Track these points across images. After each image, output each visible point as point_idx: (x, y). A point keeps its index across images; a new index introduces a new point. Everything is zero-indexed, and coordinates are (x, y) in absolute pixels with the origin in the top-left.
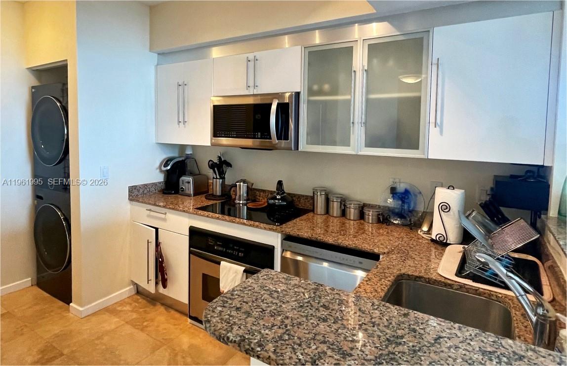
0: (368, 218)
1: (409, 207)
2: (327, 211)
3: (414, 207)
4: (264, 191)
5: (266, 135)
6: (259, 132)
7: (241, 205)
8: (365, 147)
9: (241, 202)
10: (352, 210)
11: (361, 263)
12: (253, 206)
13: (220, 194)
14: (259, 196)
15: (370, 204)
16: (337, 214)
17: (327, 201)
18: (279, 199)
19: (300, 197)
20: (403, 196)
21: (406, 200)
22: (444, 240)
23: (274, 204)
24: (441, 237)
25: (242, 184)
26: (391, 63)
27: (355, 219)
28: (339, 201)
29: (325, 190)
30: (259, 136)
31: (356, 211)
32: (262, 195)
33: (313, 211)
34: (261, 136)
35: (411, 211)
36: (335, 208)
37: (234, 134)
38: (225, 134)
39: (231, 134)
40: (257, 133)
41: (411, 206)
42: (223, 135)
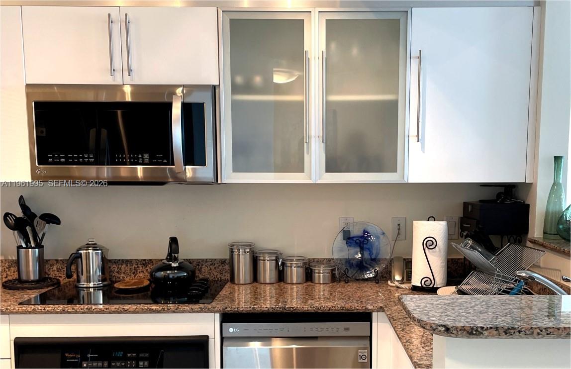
0: (319, 277)
1: (370, 254)
2: (255, 276)
3: (378, 254)
4: (128, 262)
5: (160, 158)
6: (146, 153)
7: (91, 290)
8: (326, 172)
9: (91, 285)
10: (294, 270)
11: (347, 329)
12: (125, 286)
13: (37, 278)
14: (118, 272)
15: (314, 259)
16: (270, 279)
17: (255, 261)
18: (175, 268)
19: (200, 262)
20: (359, 241)
21: (365, 246)
22: (430, 285)
23: (166, 278)
24: (427, 281)
25: (91, 251)
26: (355, 51)
27: (298, 282)
28: (274, 258)
29: (250, 245)
30: (146, 160)
31: (301, 270)
32: (123, 270)
33: (232, 280)
34: (150, 159)
35: (374, 260)
36: (268, 270)
37: (89, 158)
38: (66, 158)
39: (83, 158)
40: (140, 156)
41: (374, 252)
42: (63, 160)
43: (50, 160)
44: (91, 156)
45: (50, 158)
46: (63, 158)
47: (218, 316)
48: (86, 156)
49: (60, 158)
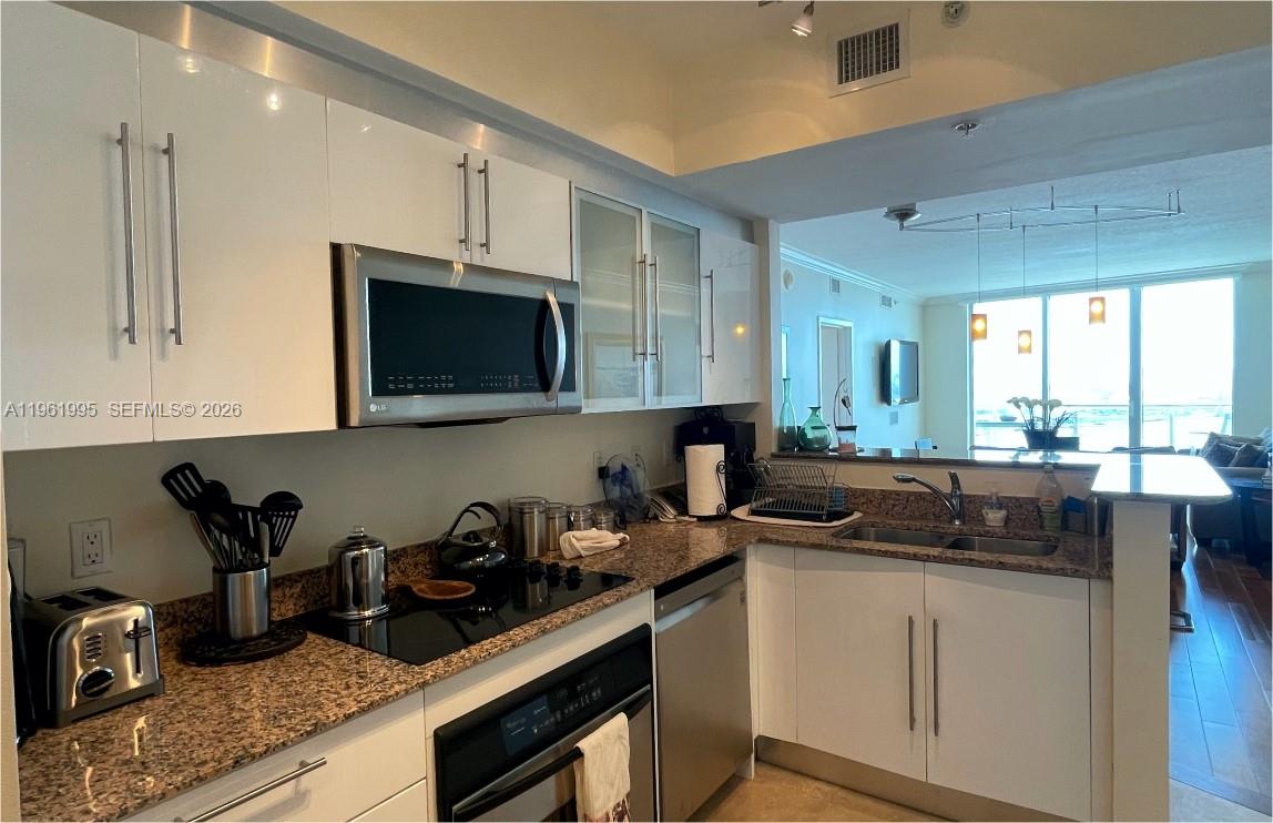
6: (516, 373)
22: (724, 511)
24: (722, 507)
30: (516, 385)
34: (520, 382)
37: (447, 381)
38: (416, 382)
39: (439, 381)
40: (510, 377)
41: (635, 488)
42: (410, 386)
43: (391, 386)
44: (451, 377)
45: (391, 382)
46: (410, 381)
47: (653, 591)
48: (443, 377)
49: (406, 382)
